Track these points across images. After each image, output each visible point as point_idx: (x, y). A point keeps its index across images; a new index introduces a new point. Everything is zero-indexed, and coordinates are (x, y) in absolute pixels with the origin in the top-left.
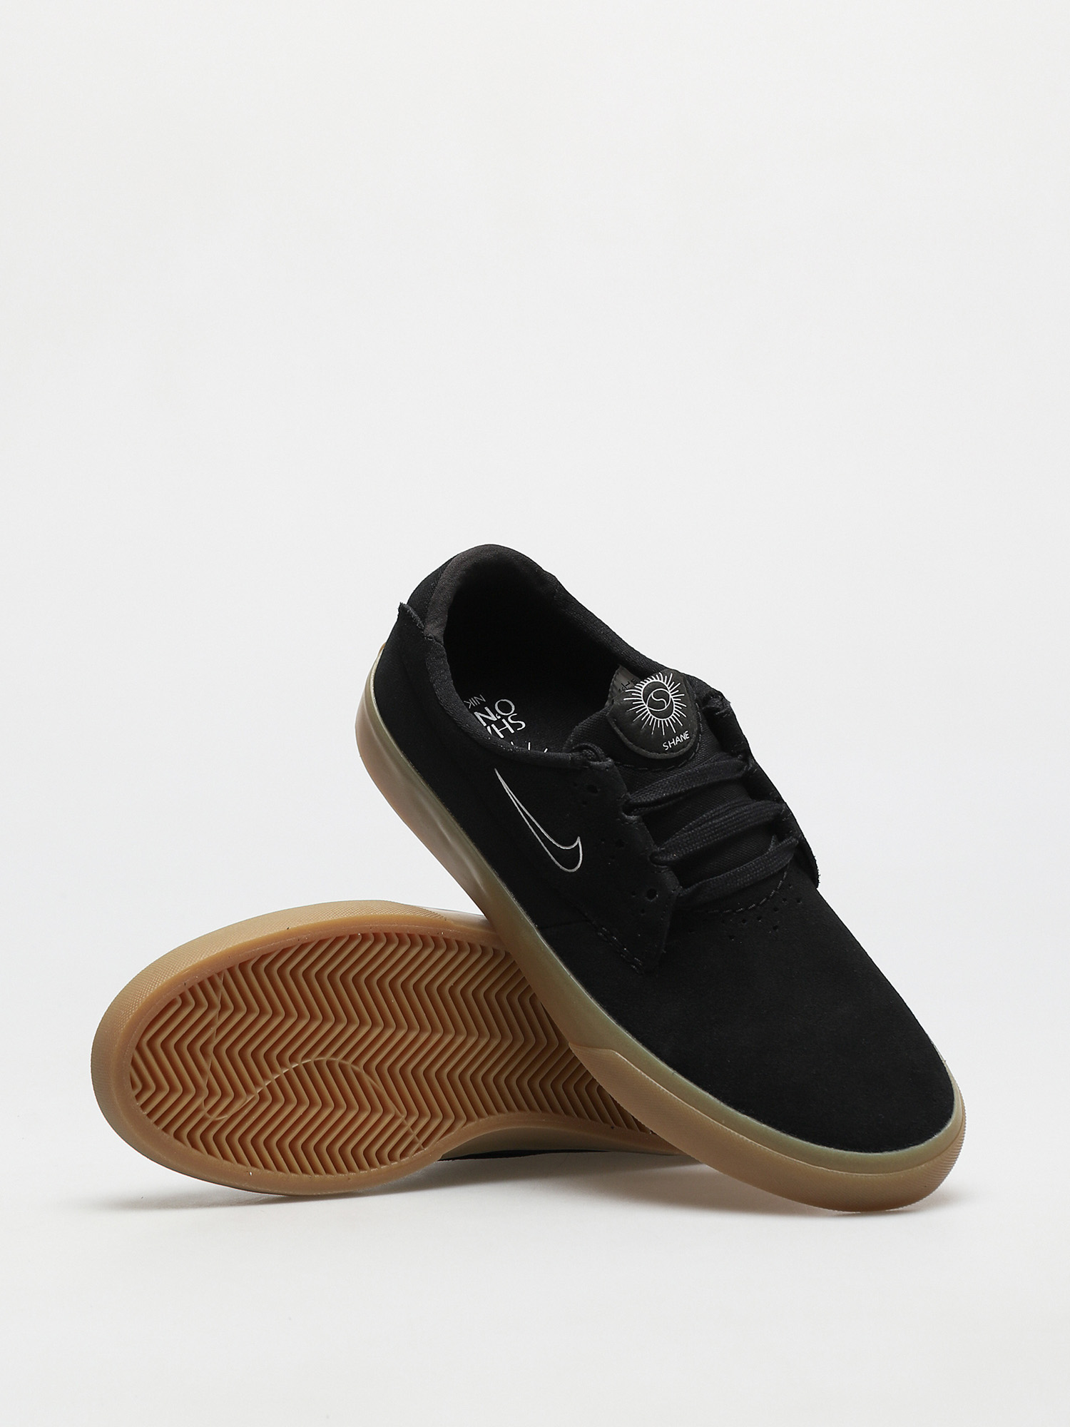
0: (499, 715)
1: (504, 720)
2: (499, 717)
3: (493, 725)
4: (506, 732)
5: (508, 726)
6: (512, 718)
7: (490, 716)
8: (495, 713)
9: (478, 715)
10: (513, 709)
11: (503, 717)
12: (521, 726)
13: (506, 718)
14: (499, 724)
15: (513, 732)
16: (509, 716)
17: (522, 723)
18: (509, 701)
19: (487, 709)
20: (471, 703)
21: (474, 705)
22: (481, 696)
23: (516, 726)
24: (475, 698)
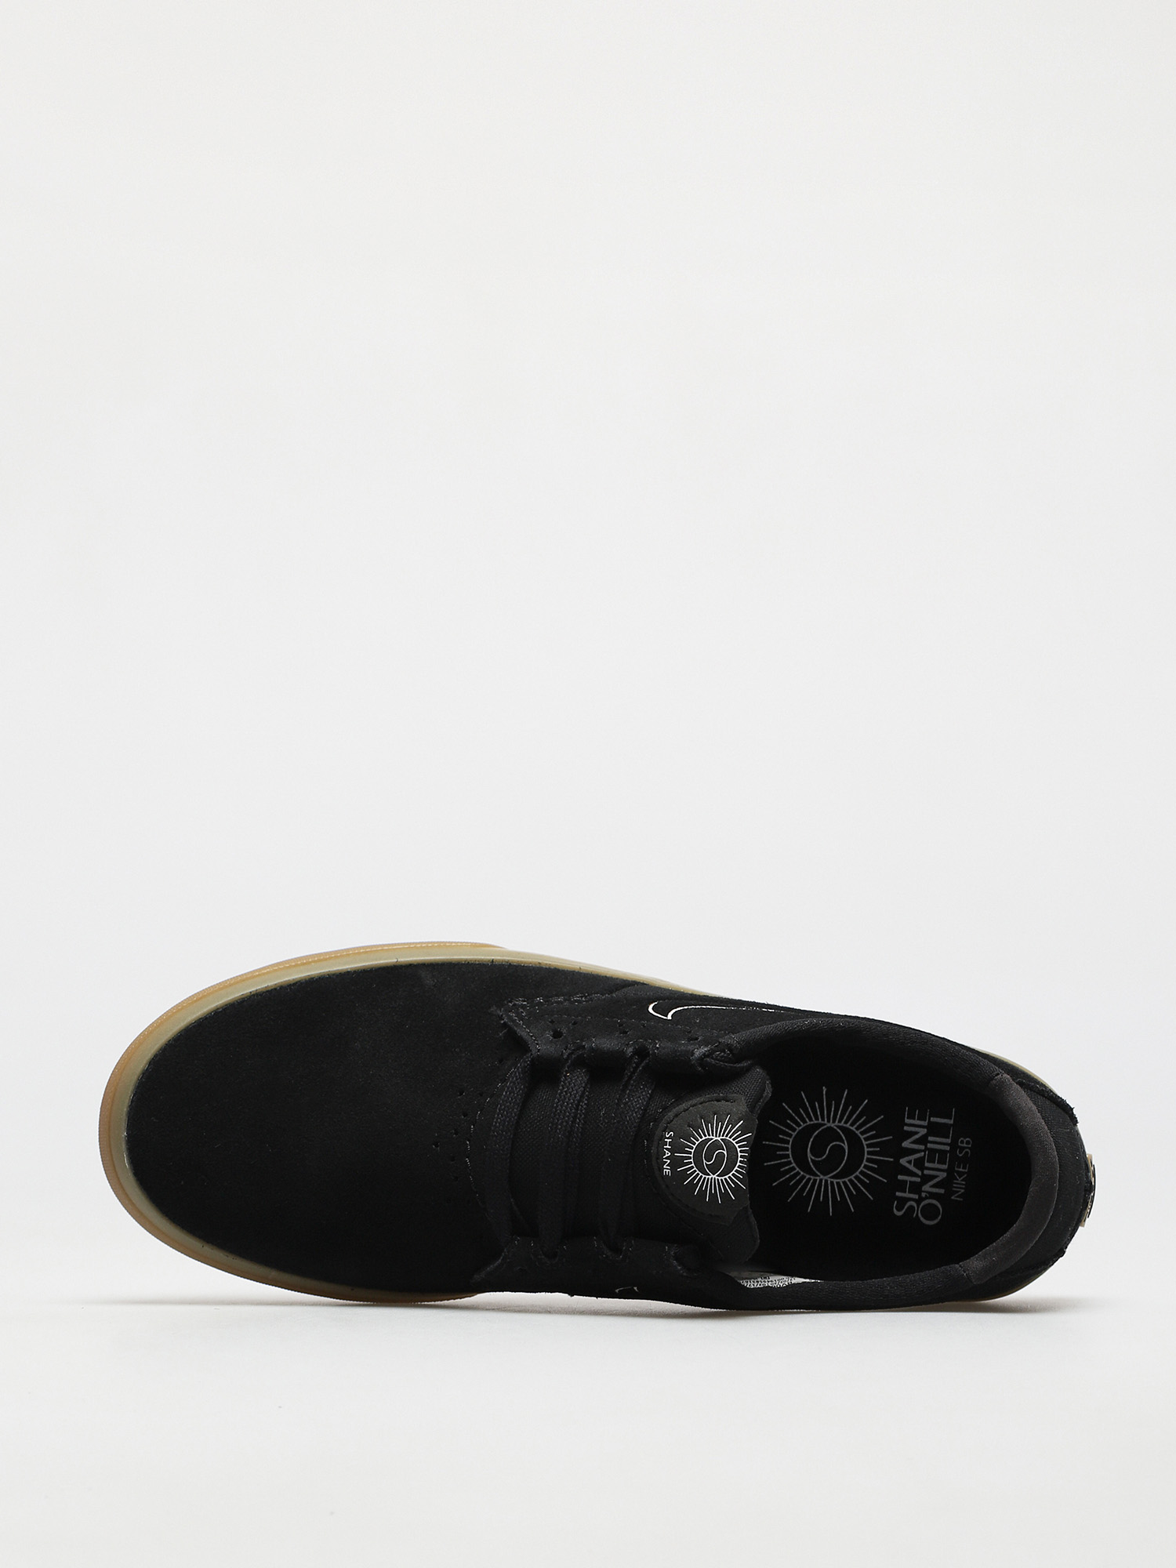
0: (926, 1198)
1: (916, 1197)
2: (923, 1195)
3: (918, 1180)
4: (902, 1186)
5: (907, 1195)
6: (911, 1207)
7: (931, 1187)
8: (932, 1196)
9: (941, 1175)
10: (922, 1219)
11: (921, 1200)
12: (899, 1209)
13: (918, 1202)
14: (916, 1188)
15: (898, 1194)
16: (918, 1207)
17: (900, 1213)
18: (936, 1222)
19: (942, 1191)
20: (962, 1180)
21: (955, 1181)
22: (961, 1199)
23: (902, 1202)
24: (963, 1191)
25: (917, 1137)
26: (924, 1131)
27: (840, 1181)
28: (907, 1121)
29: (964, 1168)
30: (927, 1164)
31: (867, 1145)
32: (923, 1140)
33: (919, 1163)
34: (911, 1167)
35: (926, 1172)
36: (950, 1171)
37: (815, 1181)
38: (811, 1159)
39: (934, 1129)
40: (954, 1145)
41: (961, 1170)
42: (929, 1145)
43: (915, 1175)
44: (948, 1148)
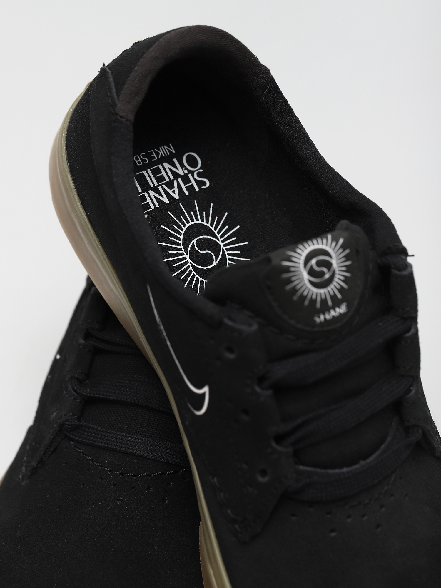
0: (186, 169)
1: (190, 175)
2: (186, 172)
3: (180, 180)
4: (190, 188)
5: (193, 182)
6: (197, 175)
7: (178, 169)
8: (182, 166)
9: (167, 166)
10: (199, 165)
11: (190, 172)
12: (205, 183)
13: (192, 173)
14: (186, 179)
15: (197, 189)
16: (195, 171)
17: (206, 180)
18: (196, 156)
19: (175, 160)
20: (160, 151)
21: (164, 155)
22: (170, 145)
23: (200, 184)
24: (166, 147)
25: (157, 195)
26: (150, 192)
27: (216, 232)
28: (153, 208)
29: (152, 153)
30: (168, 180)
31: (184, 227)
32: (156, 190)
33: (170, 185)
34: (176, 189)
35: (172, 178)
36: (161, 161)
37: (227, 250)
38: (216, 261)
39: (146, 187)
40: (145, 167)
41: (155, 155)
42: (156, 184)
43: (178, 182)
44: (149, 170)
